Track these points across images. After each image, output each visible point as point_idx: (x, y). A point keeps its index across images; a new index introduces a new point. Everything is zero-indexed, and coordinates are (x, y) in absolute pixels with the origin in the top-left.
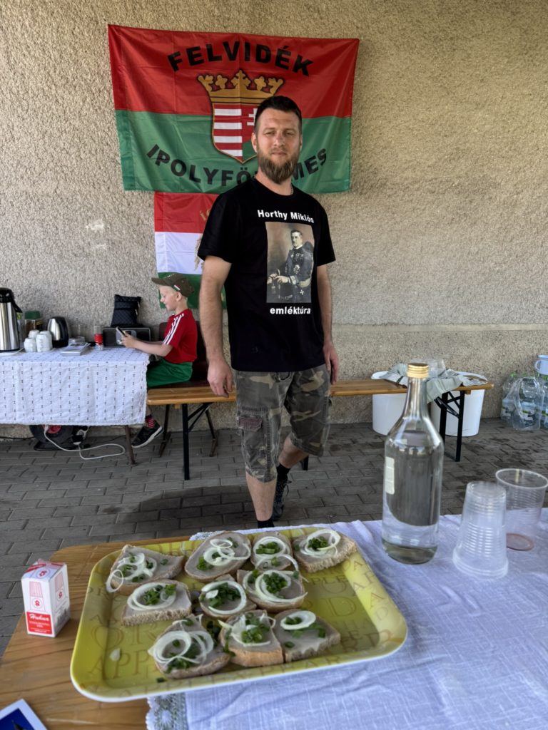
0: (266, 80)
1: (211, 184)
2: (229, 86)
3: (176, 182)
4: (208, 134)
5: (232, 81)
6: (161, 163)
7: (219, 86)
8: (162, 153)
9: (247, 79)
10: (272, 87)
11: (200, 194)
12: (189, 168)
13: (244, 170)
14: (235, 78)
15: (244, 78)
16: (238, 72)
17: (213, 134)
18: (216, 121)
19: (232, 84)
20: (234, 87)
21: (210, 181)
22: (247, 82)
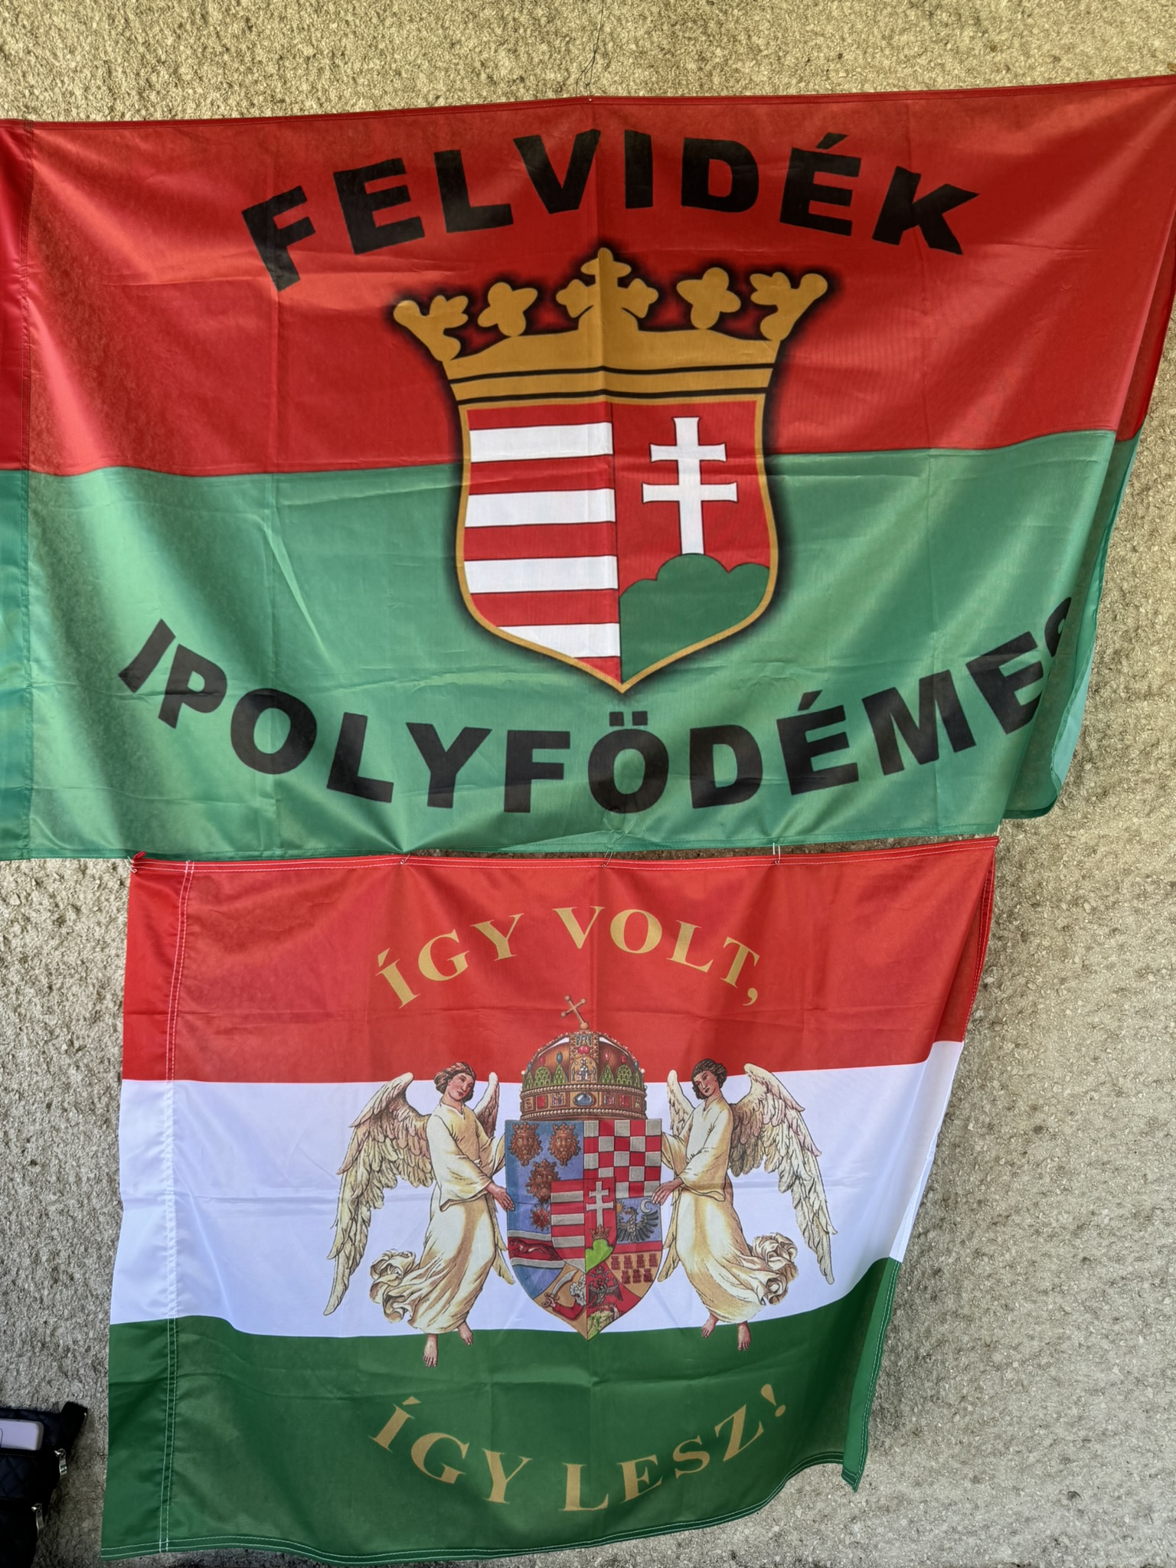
0: (739, 284)
1: (449, 804)
2: (548, 317)
3: (258, 802)
4: (435, 551)
5: (561, 297)
6: (186, 711)
7: (495, 328)
8: (186, 661)
9: (638, 284)
10: (772, 309)
11: (382, 863)
12: (329, 732)
13: (628, 724)
14: (576, 284)
15: (624, 282)
16: (593, 256)
17: (460, 553)
18: (476, 490)
19: (563, 309)
20: (571, 324)
21: (441, 792)
22: (642, 296)
